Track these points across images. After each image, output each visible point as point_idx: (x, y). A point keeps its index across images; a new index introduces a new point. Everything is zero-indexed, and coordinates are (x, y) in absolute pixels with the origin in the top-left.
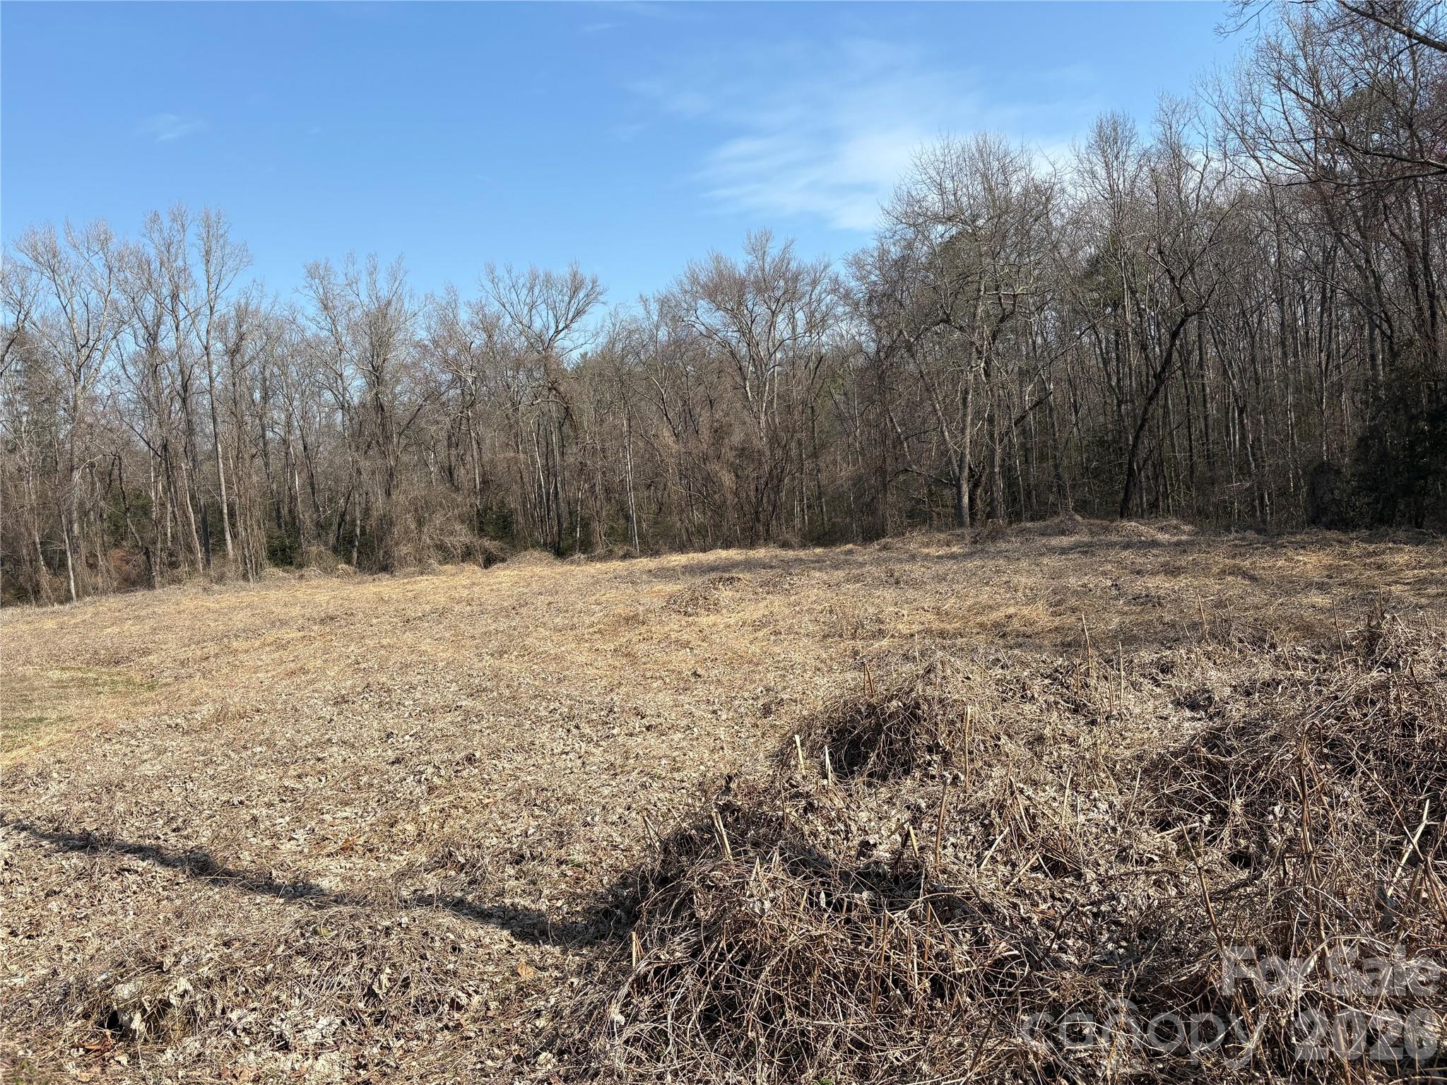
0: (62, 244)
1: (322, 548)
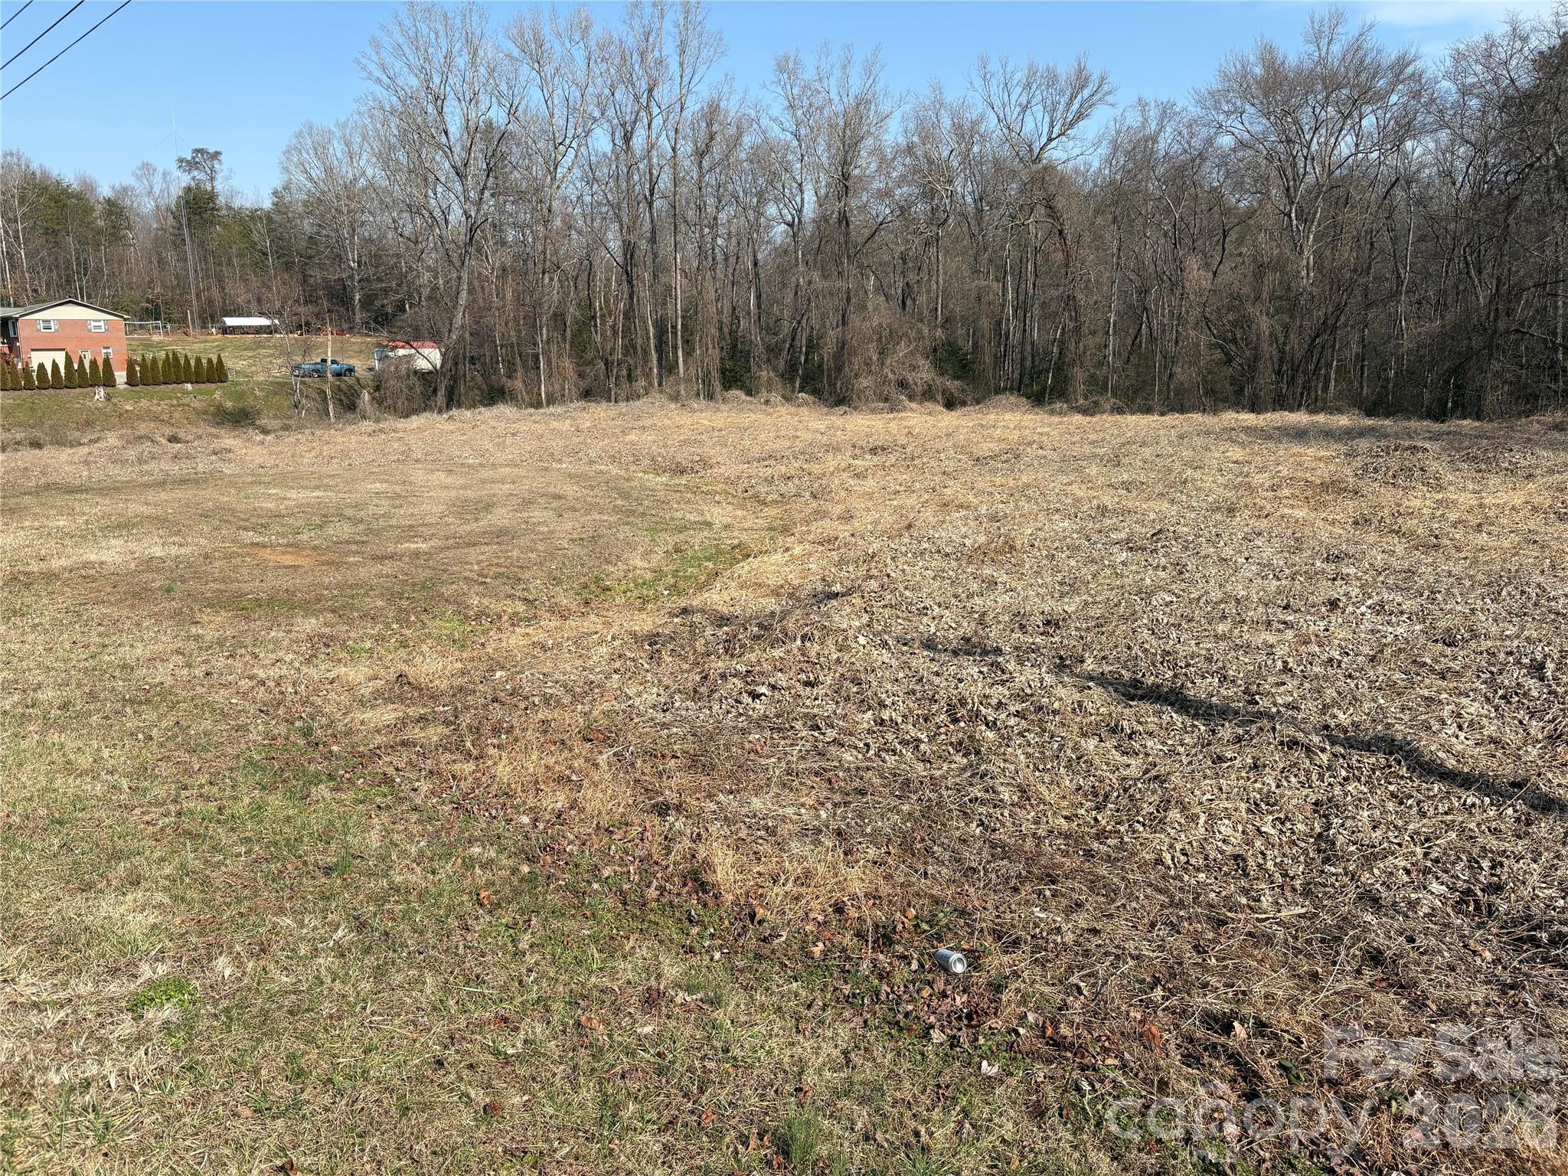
0: (546, 31)
1: (772, 374)
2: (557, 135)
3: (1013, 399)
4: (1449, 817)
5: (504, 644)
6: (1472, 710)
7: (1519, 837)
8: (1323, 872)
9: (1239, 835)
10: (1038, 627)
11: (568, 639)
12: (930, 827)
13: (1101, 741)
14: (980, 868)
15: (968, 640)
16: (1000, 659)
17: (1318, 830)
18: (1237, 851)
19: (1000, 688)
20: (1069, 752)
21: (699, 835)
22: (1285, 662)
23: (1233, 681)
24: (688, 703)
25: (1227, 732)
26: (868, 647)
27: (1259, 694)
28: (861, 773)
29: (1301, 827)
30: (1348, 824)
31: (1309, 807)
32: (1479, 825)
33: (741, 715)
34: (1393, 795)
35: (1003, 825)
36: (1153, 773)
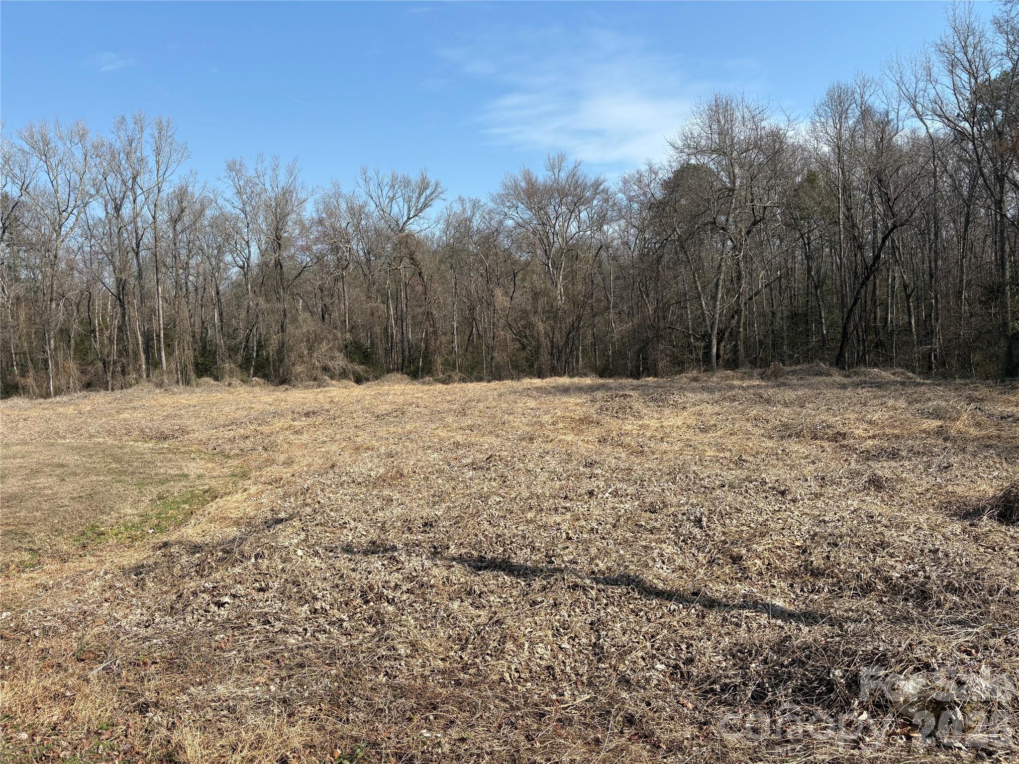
0: (51, 135)
1: (233, 365)
2: (61, 205)
3: (399, 376)
4: (663, 620)
5: (11, 589)
6: (668, 551)
7: (699, 626)
8: (598, 668)
9: (549, 652)
10: (420, 527)
11: (67, 578)
12: (351, 683)
13: (462, 601)
14: (386, 708)
15: (374, 543)
16: (396, 554)
17: (594, 640)
18: (549, 663)
19: (396, 574)
20: (442, 612)
21: (173, 723)
22: (567, 533)
23: (539, 550)
24: (166, 618)
25: (537, 584)
26: (305, 557)
27: (554, 556)
28: (301, 651)
29: (584, 640)
30: (610, 633)
31: (588, 627)
32: (678, 622)
33: (209, 621)
34: (633, 611)
35: (401, 673)
36: (495, 619)
